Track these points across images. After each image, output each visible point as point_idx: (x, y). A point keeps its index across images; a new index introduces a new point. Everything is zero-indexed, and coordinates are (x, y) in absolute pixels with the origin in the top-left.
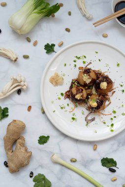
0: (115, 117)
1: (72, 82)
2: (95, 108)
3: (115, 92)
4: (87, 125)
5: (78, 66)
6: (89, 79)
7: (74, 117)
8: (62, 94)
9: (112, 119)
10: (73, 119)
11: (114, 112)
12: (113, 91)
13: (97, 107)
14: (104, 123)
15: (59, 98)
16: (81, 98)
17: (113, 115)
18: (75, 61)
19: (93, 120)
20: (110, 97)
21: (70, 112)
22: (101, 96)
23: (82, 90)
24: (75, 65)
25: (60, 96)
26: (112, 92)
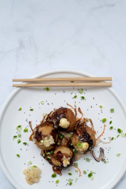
0: (111, 122)
1: (44, 157)
2: (90, 146)
3: (79, 108)
4: (105, 162)
5: (27, 141)
6: (49, 138)
7: (88, 173)
8: (54, 176)
9: (111, 128)
10: (90, 175)
11: (104, 121)
12: (77, 110)
13: (89, 143)
14: (112, 139)
15: (57, 182)
16: (69, 158)
17: (107, 123)
18: (19, 142)
19: (102, 151)
20: (84, 117)
21: (80, 176)
22: (78, 132)
23: (60, 152)
24: (25, 144)
25: (55, 179)
26: (78, 113)
